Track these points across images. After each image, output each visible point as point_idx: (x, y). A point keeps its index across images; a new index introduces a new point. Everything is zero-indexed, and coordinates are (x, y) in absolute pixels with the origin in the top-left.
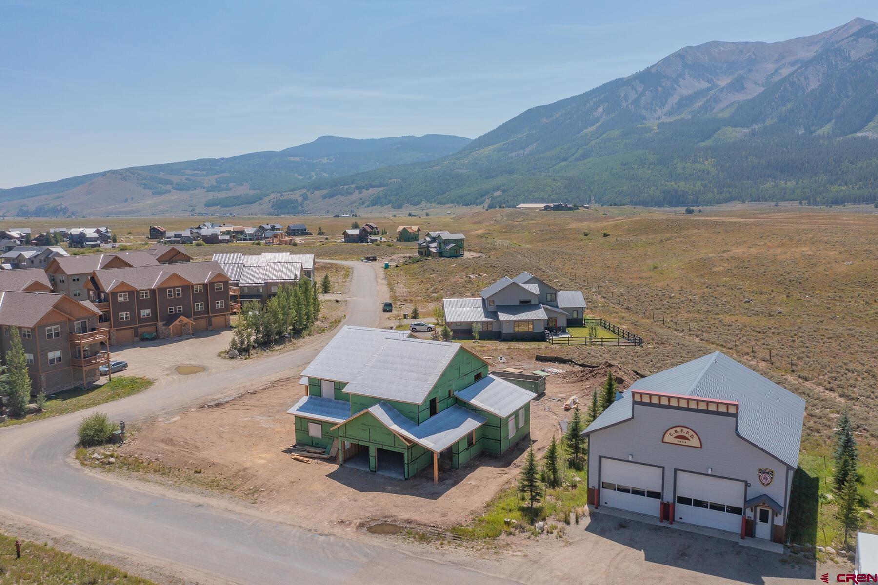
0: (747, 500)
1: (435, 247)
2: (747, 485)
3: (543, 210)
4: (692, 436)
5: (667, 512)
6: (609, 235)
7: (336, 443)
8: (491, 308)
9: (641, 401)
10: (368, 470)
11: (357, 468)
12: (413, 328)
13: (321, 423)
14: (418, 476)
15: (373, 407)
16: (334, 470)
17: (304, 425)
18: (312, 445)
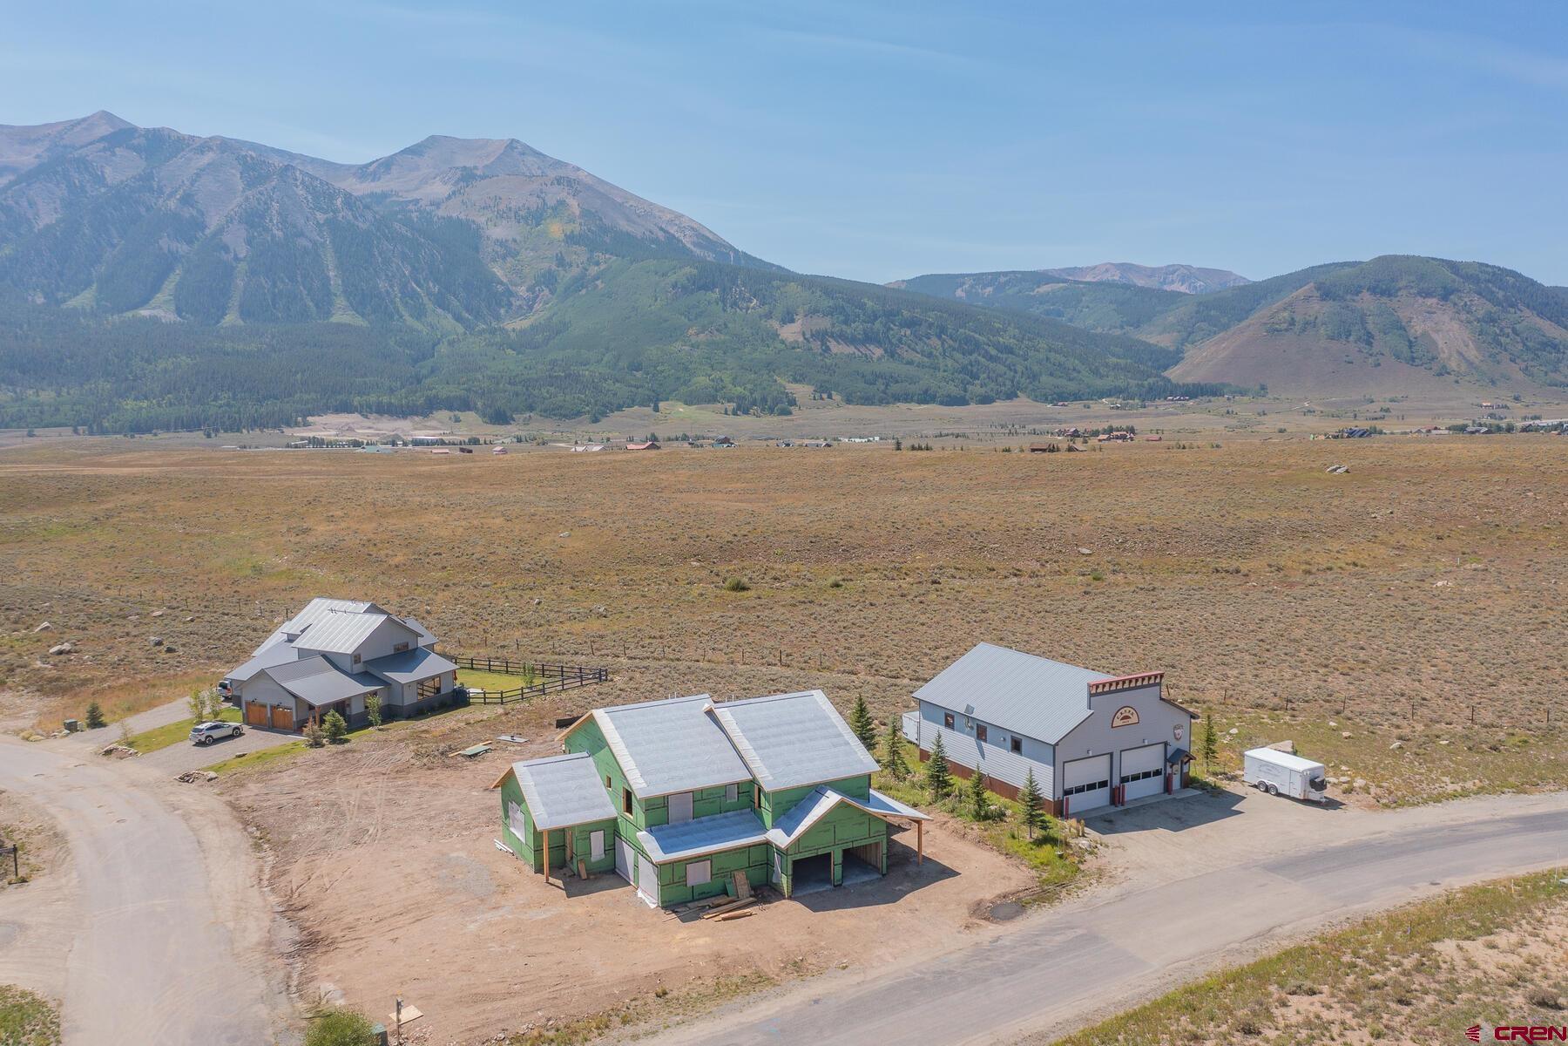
0: (1168, 756)
2: (1166, 744)
4: (1132, 714)
5: (1116, 797)
7: (741, 877)
8: (359, 668)
9: (1096, 692)
10: (828, 887)
11: (811, 891)
12: (207, 737)
13: (710, 857)
14: (888, 867)
15: (831, 795)
16: (798, 905)
17: (678, 873)
18: (695, 900)
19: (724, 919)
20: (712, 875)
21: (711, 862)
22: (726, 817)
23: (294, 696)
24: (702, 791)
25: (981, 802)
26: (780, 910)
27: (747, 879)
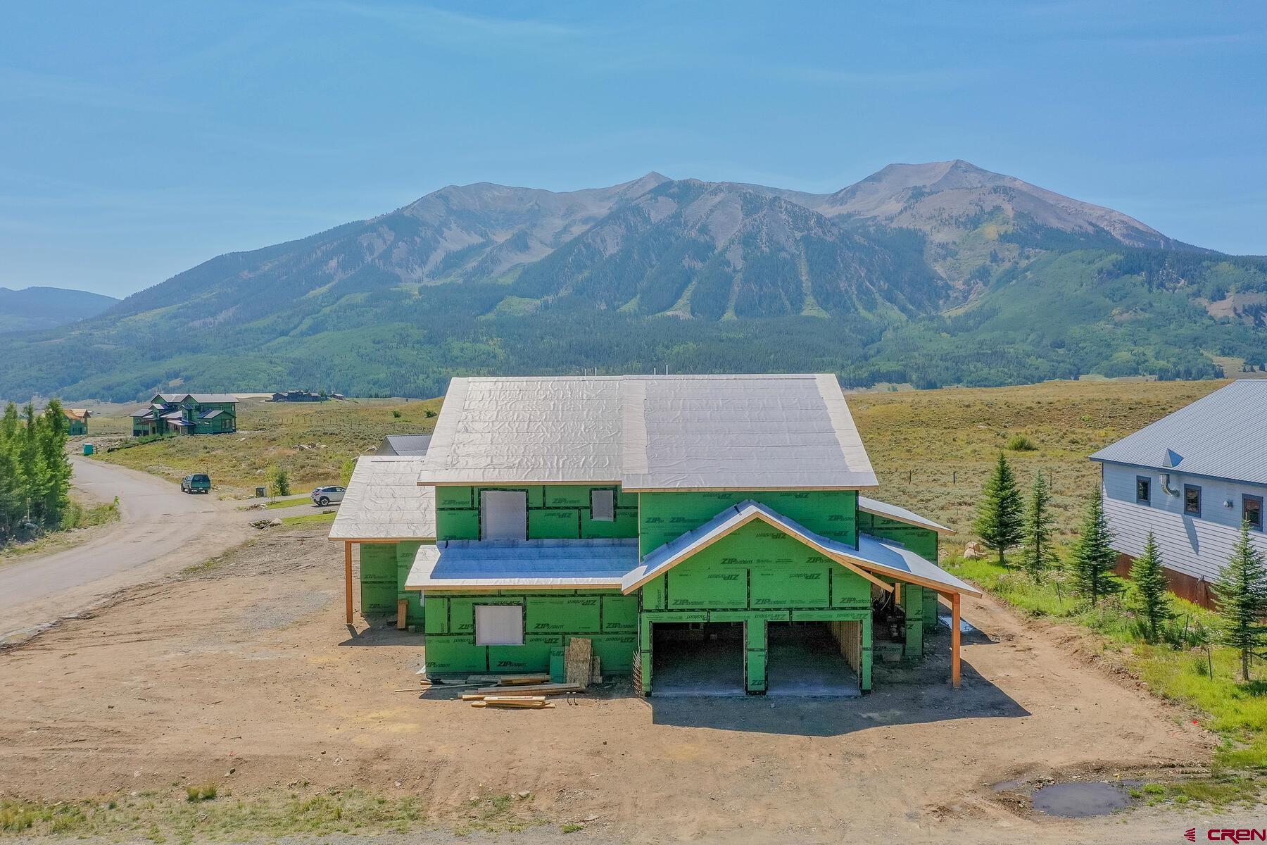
1: (180, 419)
7: (580, 648)
10: (739, 692)
11: (696, 693)
13: (521, 600)
14: (878, 682)
15: (750, 511)
16: (644, 709)
17: (460, 615)
18: (488, 672)
19: (491, 705)
20: (525, 633)
21: (524, 609)
22: (588, 546)
24: (544, 489)
25: (1154, 611)
26: (605, 710)
27: (593, 654)
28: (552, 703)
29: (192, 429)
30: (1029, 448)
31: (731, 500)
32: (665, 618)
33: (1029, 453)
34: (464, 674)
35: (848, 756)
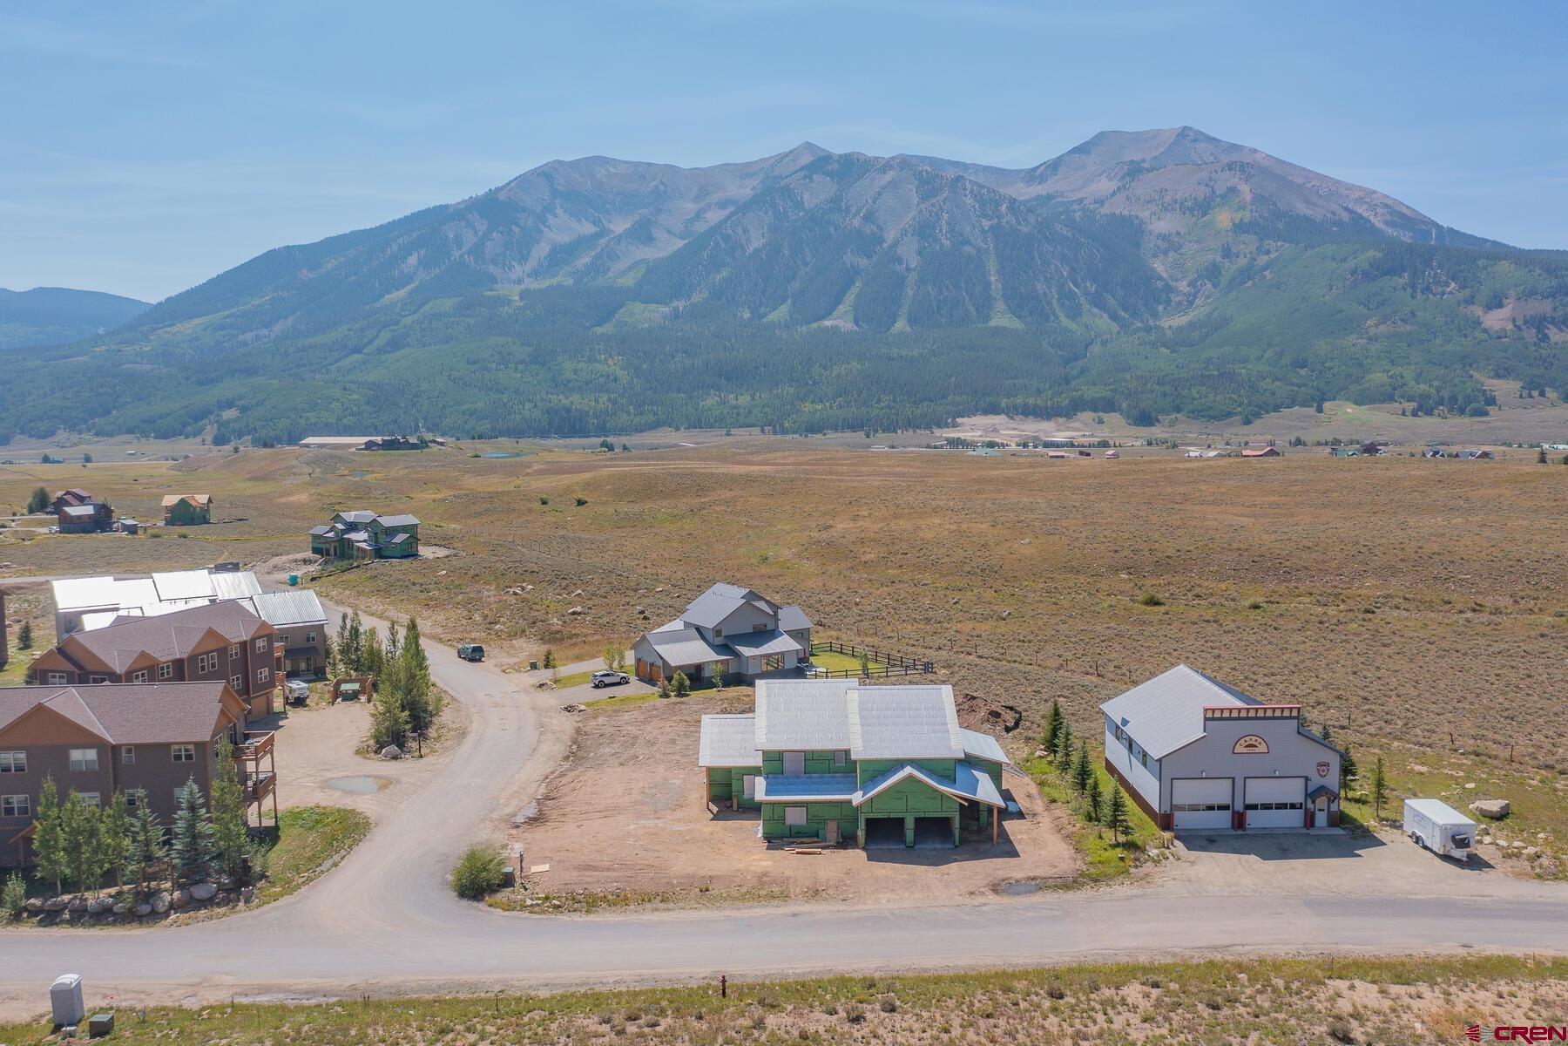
0: (1309, 792)
1: (365, 541)
2: (1307, 779)
3: (363, 449)
4: (1260, 743)
5: (1239, 821)
6: (586, 502)
7: (832, 826)
8: (719, 641)
9: (1213, 717)
10: (902, 846)
11: (884, 847)
12: (600, 682)
13: (805, 804)
14: (963, 841)
15: (908, 770)
16: (863, 854)
17: (778, 812)
18: (791, 837)
19: (798, 853)
20: (808, 820)
21: (808, 809)
22: (833, 777)
23: (662, 658)
24: (814, 752)
26: (846, 855)
27: (838, 828)
28: (824, 852)
29: (379, 553)
30: (1157, 603)
31: (899, 764)
32: (872, 816)
33: (1156, 608)
34: (781, 837)
35: (943, 874)
